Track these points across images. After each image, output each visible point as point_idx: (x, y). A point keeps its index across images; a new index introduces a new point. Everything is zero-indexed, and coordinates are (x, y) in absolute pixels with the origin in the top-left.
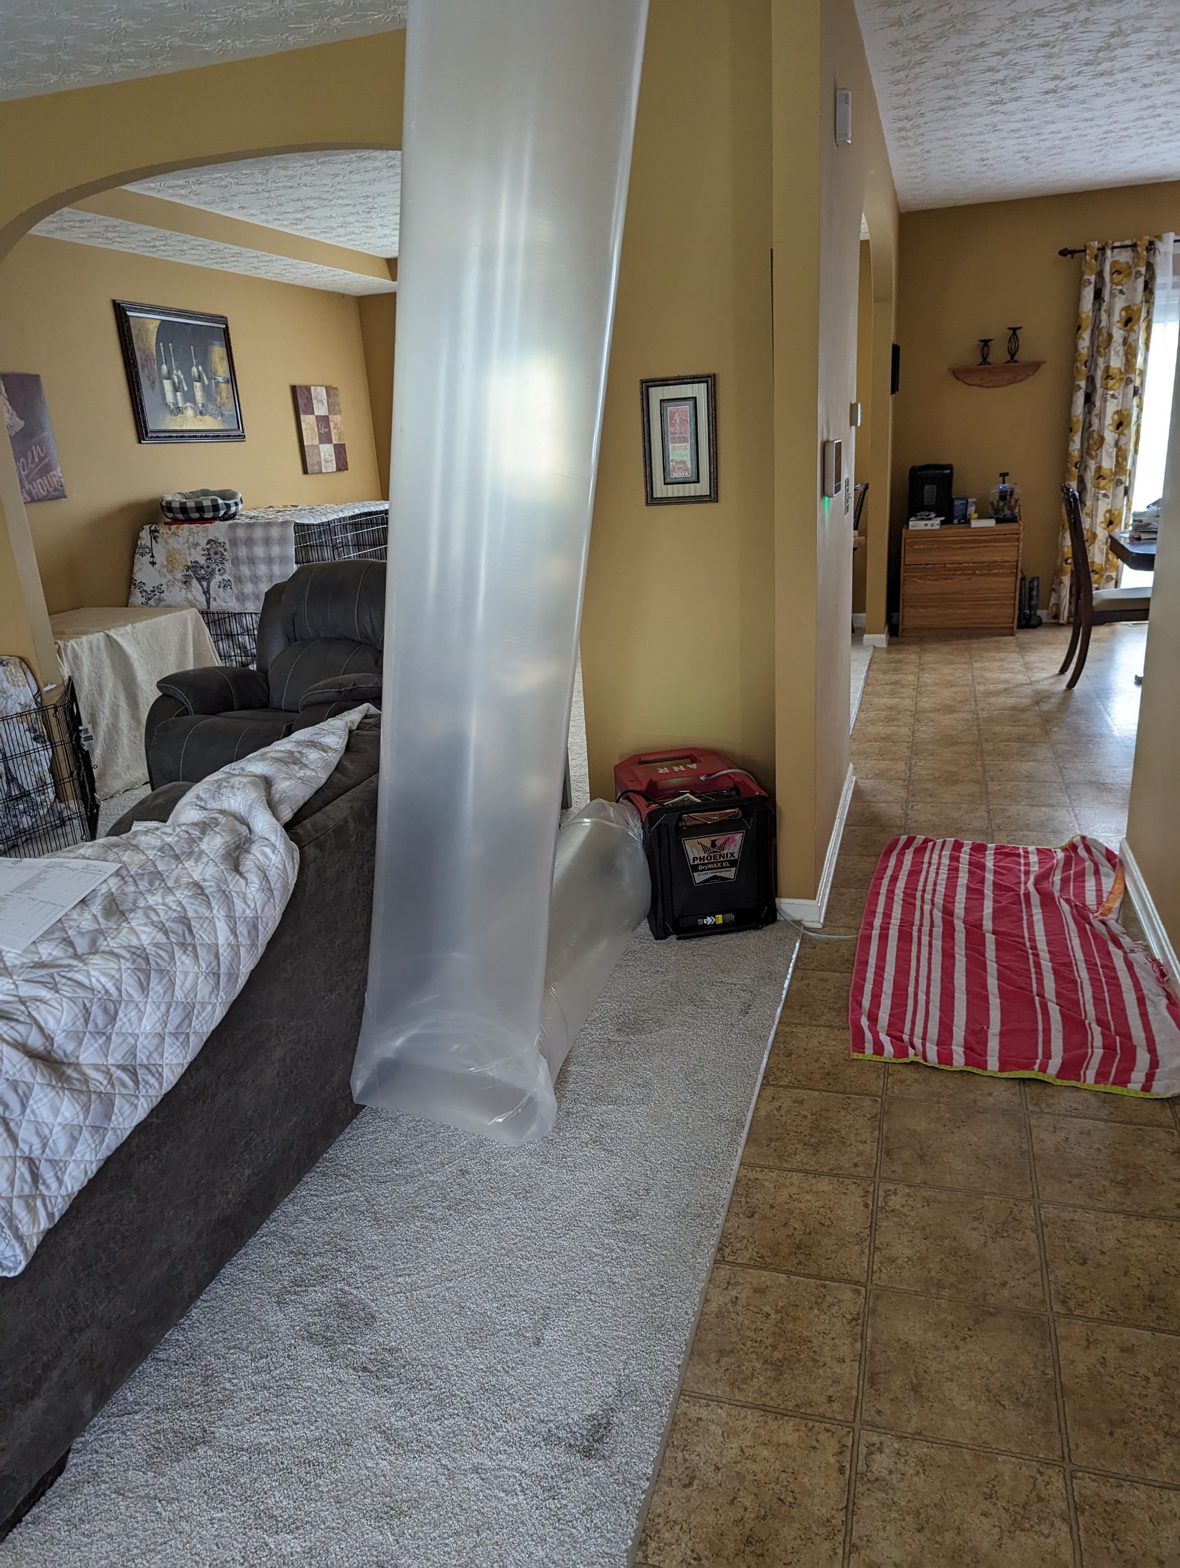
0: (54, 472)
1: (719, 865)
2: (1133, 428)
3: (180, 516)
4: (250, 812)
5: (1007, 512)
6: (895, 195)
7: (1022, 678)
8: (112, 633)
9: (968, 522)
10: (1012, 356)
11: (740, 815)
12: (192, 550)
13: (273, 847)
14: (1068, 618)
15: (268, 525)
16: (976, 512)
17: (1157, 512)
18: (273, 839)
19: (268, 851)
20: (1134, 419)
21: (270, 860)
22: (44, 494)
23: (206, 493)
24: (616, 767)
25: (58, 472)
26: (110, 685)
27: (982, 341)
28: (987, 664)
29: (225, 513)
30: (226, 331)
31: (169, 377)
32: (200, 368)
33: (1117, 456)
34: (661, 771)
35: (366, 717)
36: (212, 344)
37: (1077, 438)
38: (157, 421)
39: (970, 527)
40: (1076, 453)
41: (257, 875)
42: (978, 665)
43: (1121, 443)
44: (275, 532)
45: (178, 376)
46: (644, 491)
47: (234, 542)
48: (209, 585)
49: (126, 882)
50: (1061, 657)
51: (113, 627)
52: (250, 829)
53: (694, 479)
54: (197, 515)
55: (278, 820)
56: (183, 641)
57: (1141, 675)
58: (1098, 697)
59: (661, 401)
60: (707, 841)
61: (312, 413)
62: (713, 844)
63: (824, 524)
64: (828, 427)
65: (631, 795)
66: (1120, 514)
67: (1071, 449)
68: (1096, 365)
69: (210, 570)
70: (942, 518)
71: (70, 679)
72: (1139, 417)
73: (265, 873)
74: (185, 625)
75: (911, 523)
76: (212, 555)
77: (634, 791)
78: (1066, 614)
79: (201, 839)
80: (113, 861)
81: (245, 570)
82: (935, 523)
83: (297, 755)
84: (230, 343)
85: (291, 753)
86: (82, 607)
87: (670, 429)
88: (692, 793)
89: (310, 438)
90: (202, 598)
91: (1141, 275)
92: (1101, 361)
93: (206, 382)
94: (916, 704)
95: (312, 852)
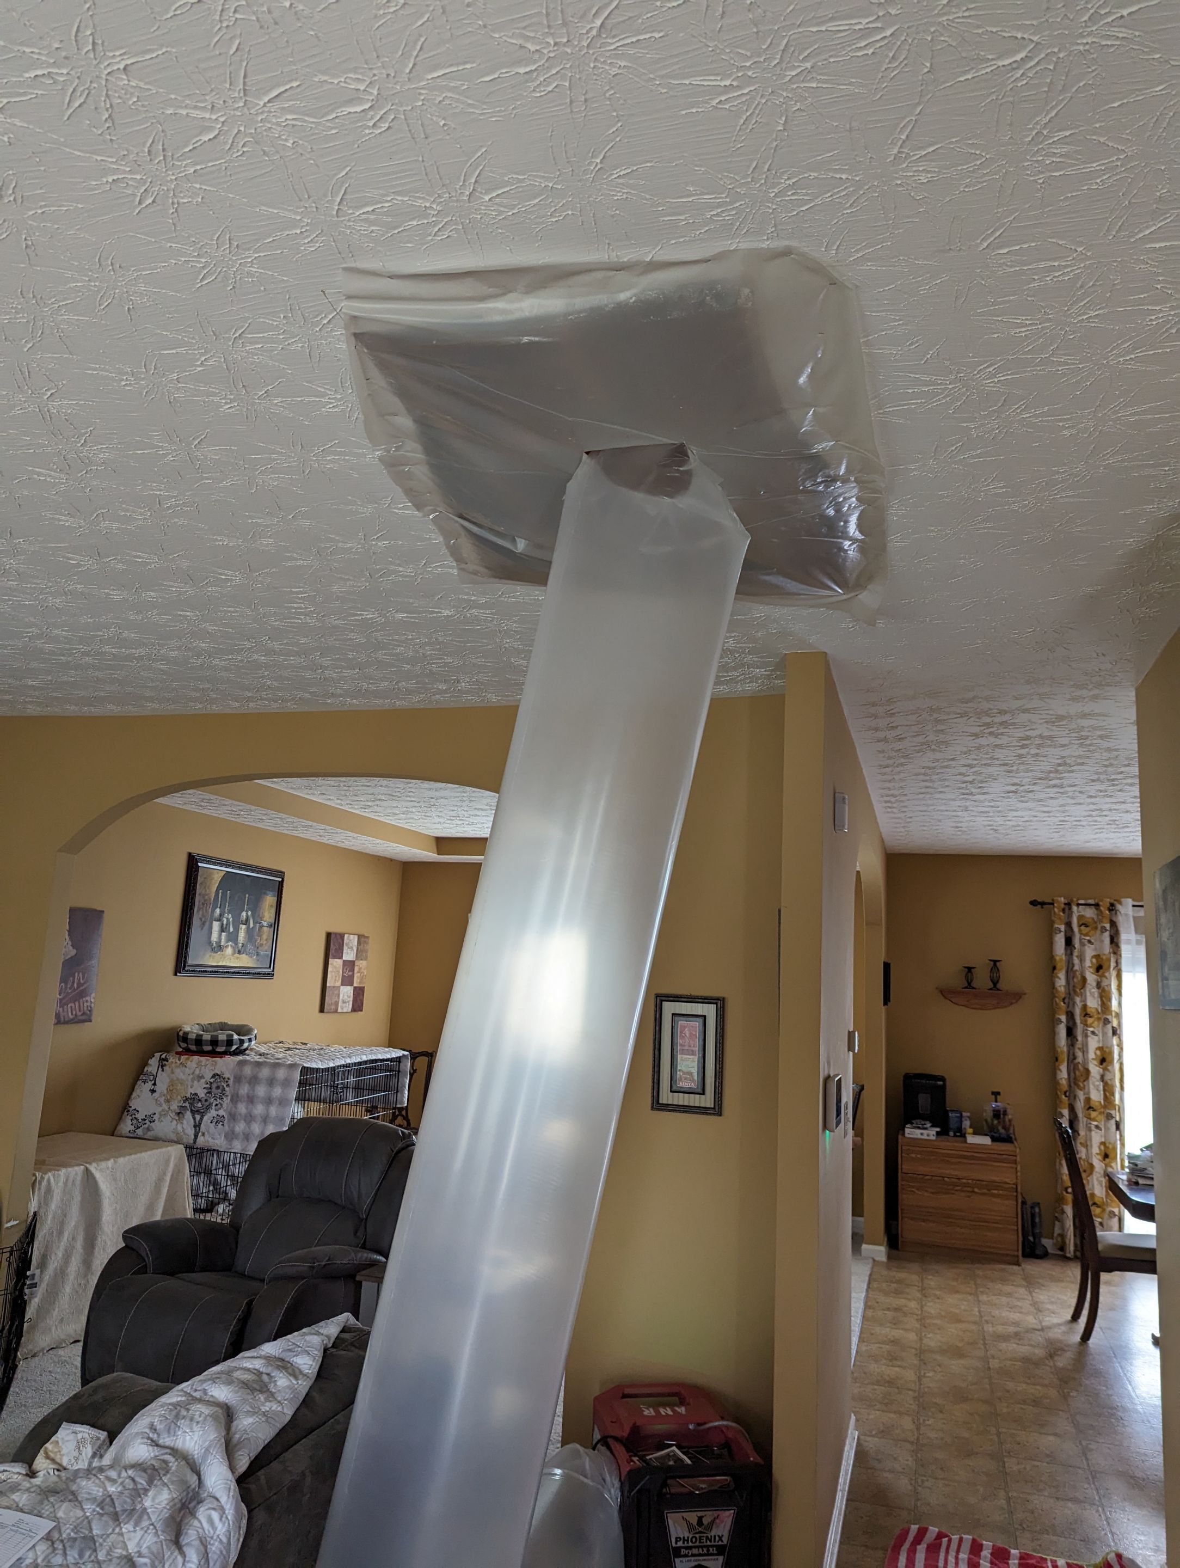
0: (88, 998)
1: (705, 1550)
2: (1117, 1066)
3: (193, 1048)
4: (205, 1457)
5: (1002, 1131)
6: (882, 841)
7: (1031, 1321)
8: (92, 1168)
9: (963, 1136)
10: (995, 984)
11: (732, 1486)
12: (196, 1082)
13: (222, 1509)
14: (1075, 1251)
15: (276, 1066)
16: (971, 1127)
17: (1151, 1157)
18: (223, 1500)
19: (215, 1515)
20: (1116, 1056)
21: (215, 1528)
22: (71, 1017)
23: (223, 1027)
24: (596, 1399)
25: (92, 998)
26: (73, 1224)
27: (965, 967)
28: (994, 1298)
29: (237, 1048)
30: (281, 884)
31: (219, 920)
32: (250, 913)
33: (1104, 1090)
34: (646, 1412)
35: (343, 1330)
36: (265, 894)
37: (1064, 1068)
38: (199, 956)
39: (965, 1142)
40: (1064, 1082)
41: (198, 1551)
42: (984, 1298)
43: (1107, 1078)
44: (281, 1074)
45: (228, 919)
46: (650, 1095)
47: (238, 1079)
48: (201, 1119)
49: (54, 1549)
50: (1071, 1299)
51: (94, 1160)
52: (200, 1479)
53: (700, 1091)
54: (210, 1048)
55: (233, 1473)
56: (160, 1180)
57: (1158, 1334)
58: (1115, 1356)
59: (673, 1015)
60: (693, 1517)
61: (341, 958)
62: (700, 1522)
63: (825, 1157)
64: (829, 1063)
65: (610, 1441)
66: (1115, 1149)
67: (1059, 1077)
68: (1074, 1003)
69: (207, 1103)
70: (938, 1129)
71: (35, 1213)
72: (1120, 1056)
73: (206, 1547)
74: (167, 1162)
75: (907, 1131)
76: (214, 1090)
77: (616, 1438)
78: (1072, 1248)
79: (146, 1491)
80: (48, 1518)
81: (242, 1108)
82: (930, 1133)
83: (265, 1378)
84: (281, 894)
85: (259, 1373)
86: (70, 1131)
87: (680, 1041)
88: (679, 1447)
89: (334, 979)
90: (191, 1132)
91: (1106, 930)
92: (1078, 1000)
93: (252, 925)
94: (921, 1339)
95: (261, 1516)
